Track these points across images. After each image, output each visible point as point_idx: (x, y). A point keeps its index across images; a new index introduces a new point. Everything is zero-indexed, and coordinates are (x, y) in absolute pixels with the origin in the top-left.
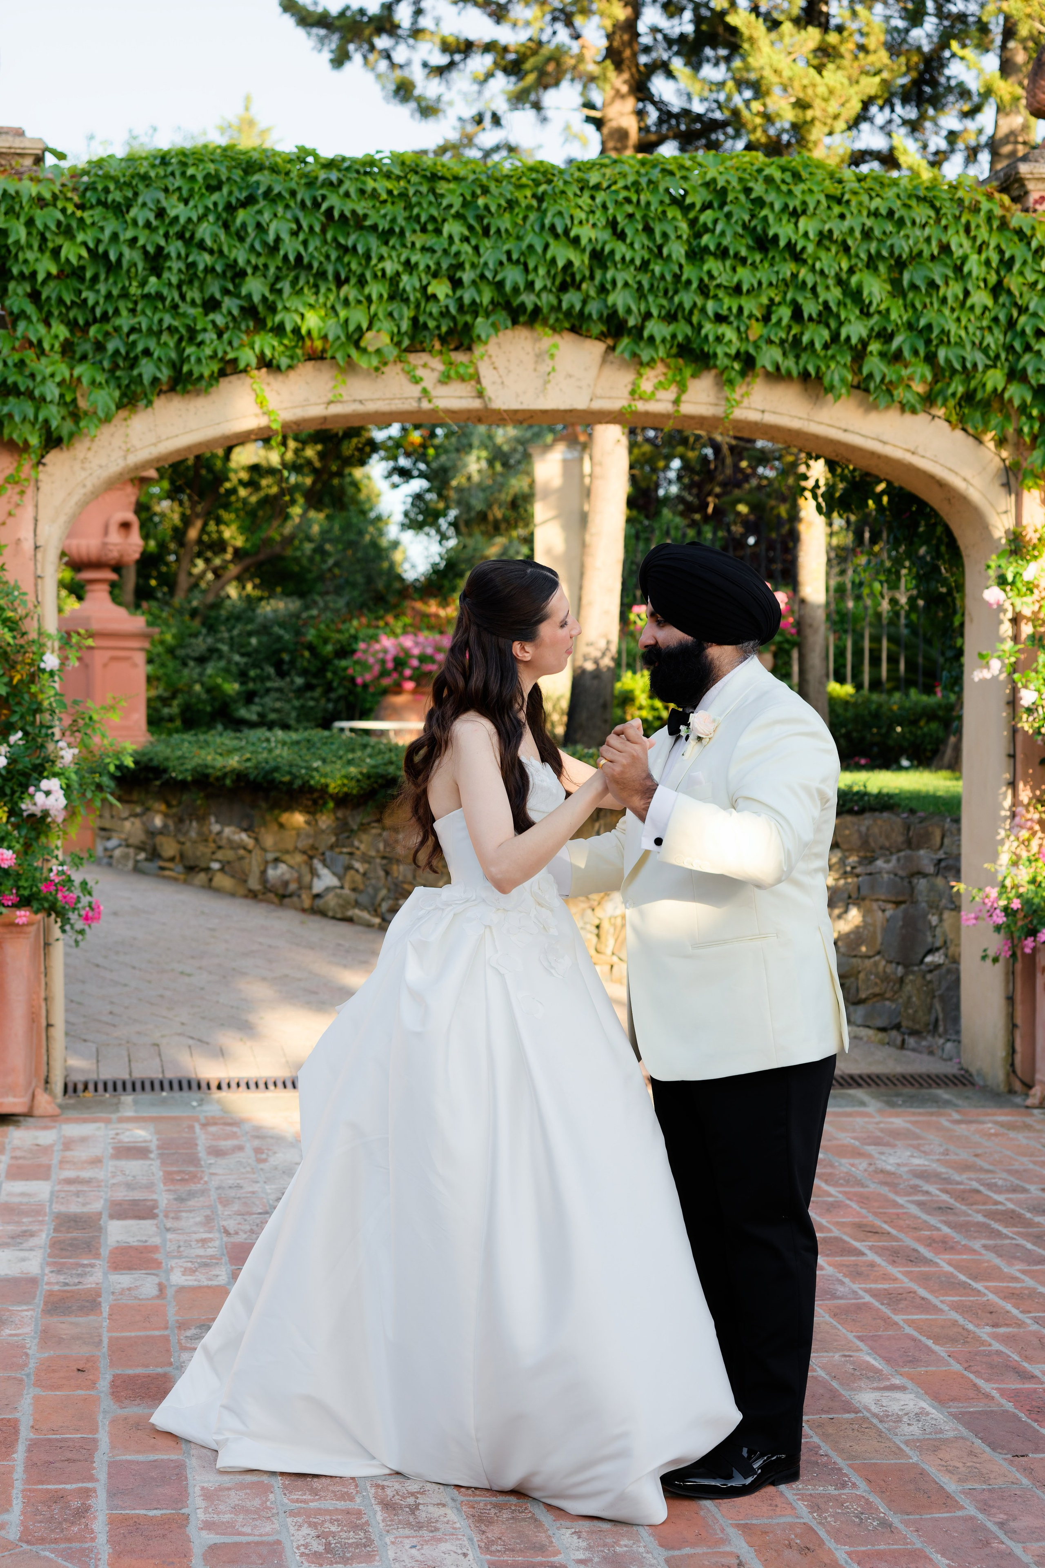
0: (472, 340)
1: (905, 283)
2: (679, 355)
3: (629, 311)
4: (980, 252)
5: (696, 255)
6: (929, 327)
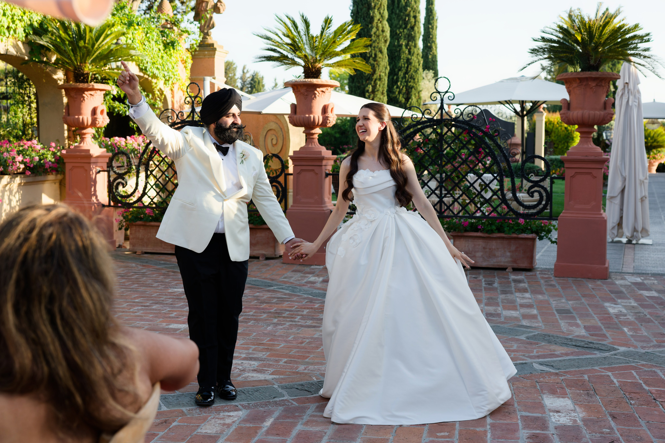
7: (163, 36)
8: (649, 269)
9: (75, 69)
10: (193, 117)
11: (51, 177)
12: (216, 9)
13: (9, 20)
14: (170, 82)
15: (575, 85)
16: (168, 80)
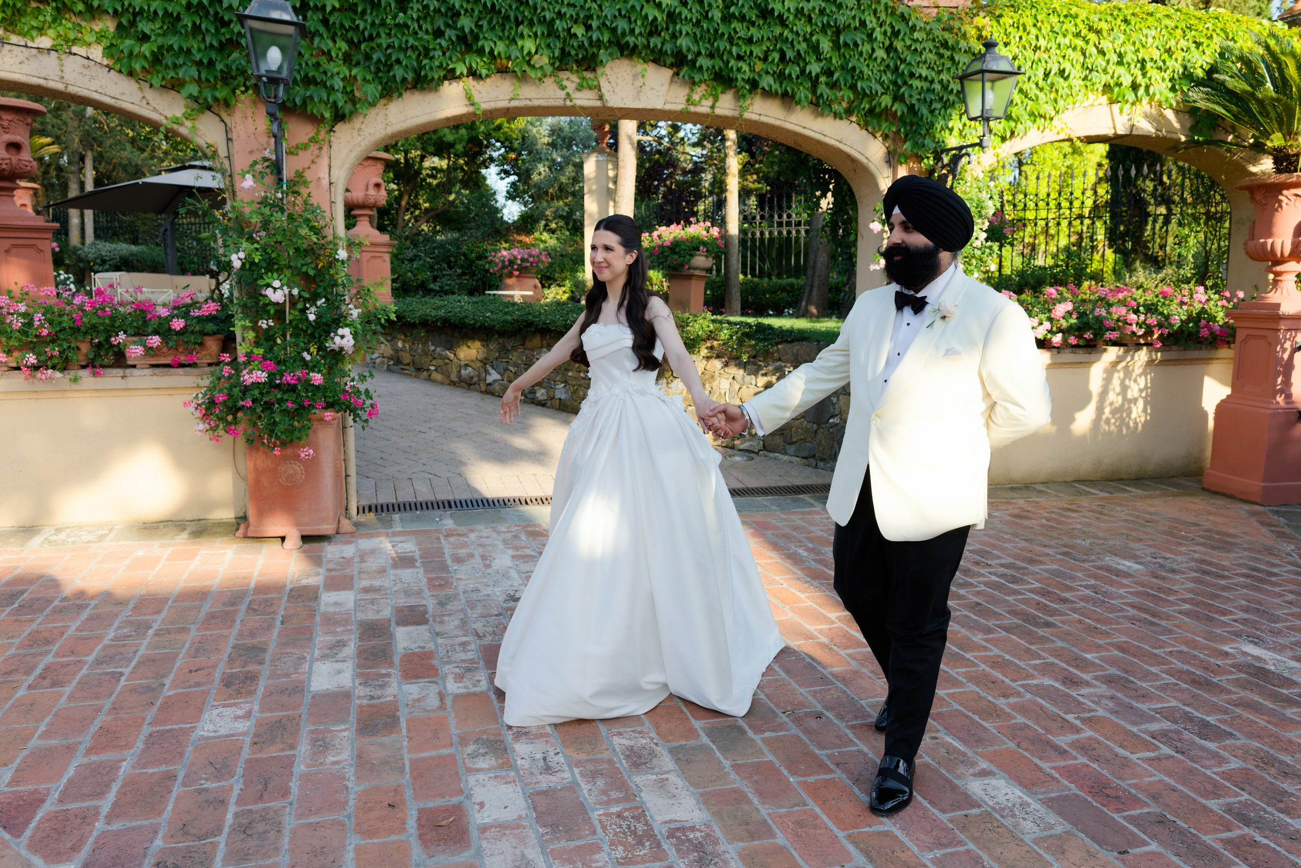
0: (596, 65)
1: (841, 42)
2: (714, 79)
3: (689, 50)
4: (881, 26)
5: (727, 18)
6: (854, 68)
9: (1274, 148)
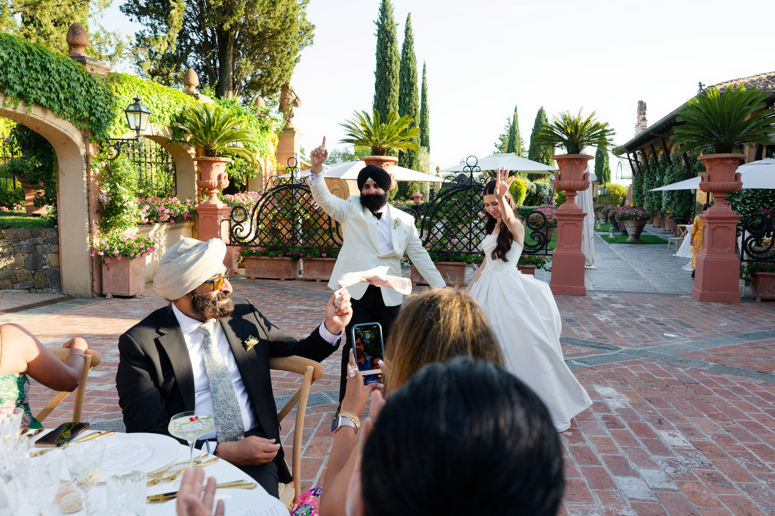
2: (18, 95)
7: (260, 123)
8: (602, 287)
9: (206, 147)
10: (292, 182)
11: (187, 224)
12: (295, 103)
13: (160, 111)
14: (264, 155)
15: (564, 163)
16: (263, 154)
